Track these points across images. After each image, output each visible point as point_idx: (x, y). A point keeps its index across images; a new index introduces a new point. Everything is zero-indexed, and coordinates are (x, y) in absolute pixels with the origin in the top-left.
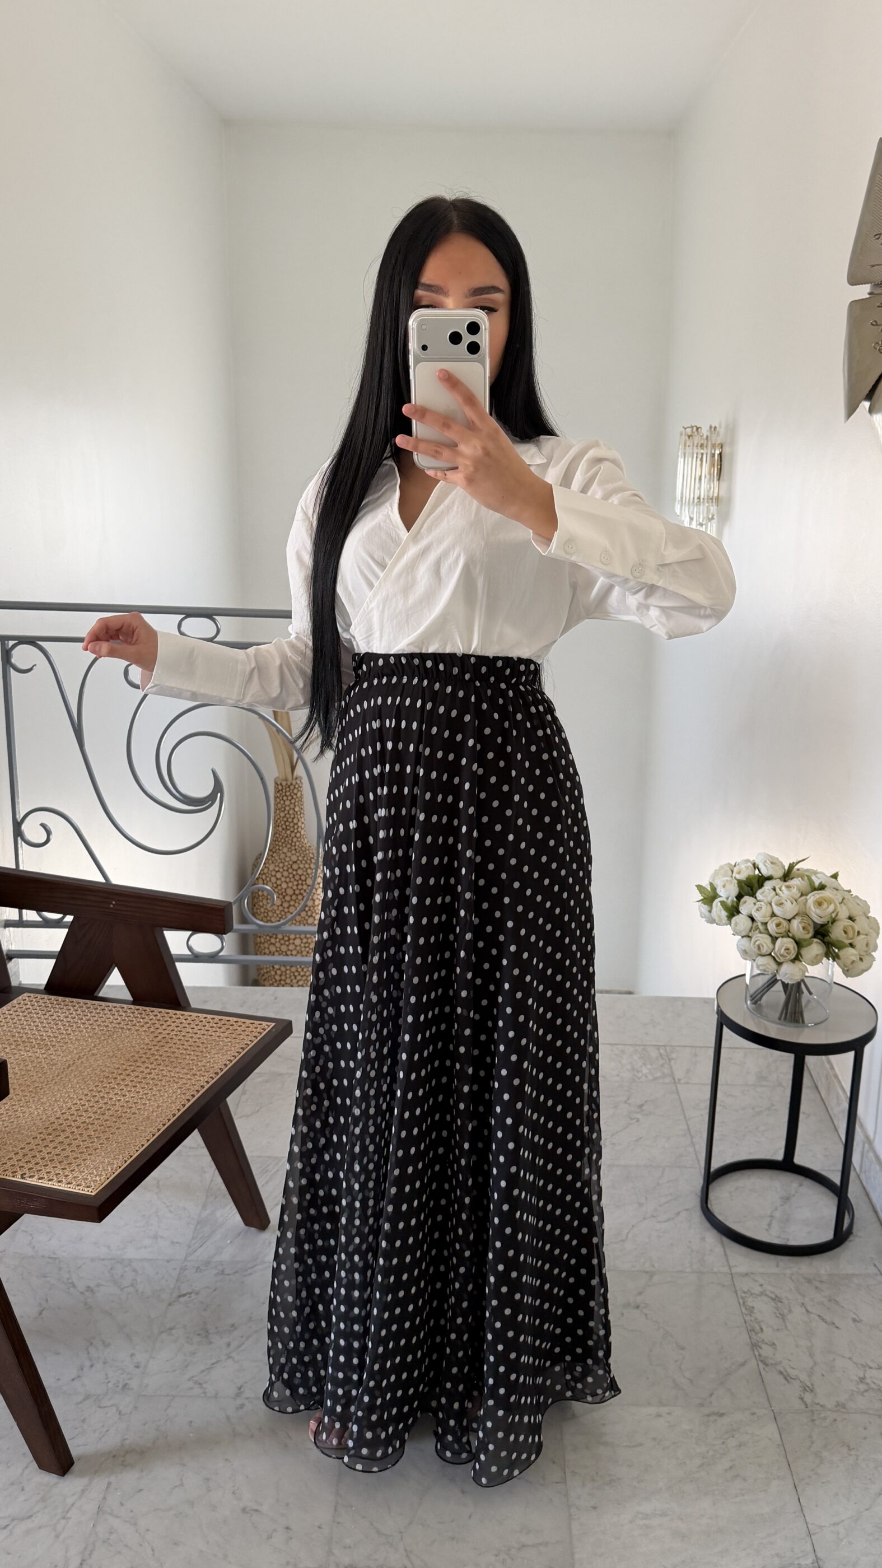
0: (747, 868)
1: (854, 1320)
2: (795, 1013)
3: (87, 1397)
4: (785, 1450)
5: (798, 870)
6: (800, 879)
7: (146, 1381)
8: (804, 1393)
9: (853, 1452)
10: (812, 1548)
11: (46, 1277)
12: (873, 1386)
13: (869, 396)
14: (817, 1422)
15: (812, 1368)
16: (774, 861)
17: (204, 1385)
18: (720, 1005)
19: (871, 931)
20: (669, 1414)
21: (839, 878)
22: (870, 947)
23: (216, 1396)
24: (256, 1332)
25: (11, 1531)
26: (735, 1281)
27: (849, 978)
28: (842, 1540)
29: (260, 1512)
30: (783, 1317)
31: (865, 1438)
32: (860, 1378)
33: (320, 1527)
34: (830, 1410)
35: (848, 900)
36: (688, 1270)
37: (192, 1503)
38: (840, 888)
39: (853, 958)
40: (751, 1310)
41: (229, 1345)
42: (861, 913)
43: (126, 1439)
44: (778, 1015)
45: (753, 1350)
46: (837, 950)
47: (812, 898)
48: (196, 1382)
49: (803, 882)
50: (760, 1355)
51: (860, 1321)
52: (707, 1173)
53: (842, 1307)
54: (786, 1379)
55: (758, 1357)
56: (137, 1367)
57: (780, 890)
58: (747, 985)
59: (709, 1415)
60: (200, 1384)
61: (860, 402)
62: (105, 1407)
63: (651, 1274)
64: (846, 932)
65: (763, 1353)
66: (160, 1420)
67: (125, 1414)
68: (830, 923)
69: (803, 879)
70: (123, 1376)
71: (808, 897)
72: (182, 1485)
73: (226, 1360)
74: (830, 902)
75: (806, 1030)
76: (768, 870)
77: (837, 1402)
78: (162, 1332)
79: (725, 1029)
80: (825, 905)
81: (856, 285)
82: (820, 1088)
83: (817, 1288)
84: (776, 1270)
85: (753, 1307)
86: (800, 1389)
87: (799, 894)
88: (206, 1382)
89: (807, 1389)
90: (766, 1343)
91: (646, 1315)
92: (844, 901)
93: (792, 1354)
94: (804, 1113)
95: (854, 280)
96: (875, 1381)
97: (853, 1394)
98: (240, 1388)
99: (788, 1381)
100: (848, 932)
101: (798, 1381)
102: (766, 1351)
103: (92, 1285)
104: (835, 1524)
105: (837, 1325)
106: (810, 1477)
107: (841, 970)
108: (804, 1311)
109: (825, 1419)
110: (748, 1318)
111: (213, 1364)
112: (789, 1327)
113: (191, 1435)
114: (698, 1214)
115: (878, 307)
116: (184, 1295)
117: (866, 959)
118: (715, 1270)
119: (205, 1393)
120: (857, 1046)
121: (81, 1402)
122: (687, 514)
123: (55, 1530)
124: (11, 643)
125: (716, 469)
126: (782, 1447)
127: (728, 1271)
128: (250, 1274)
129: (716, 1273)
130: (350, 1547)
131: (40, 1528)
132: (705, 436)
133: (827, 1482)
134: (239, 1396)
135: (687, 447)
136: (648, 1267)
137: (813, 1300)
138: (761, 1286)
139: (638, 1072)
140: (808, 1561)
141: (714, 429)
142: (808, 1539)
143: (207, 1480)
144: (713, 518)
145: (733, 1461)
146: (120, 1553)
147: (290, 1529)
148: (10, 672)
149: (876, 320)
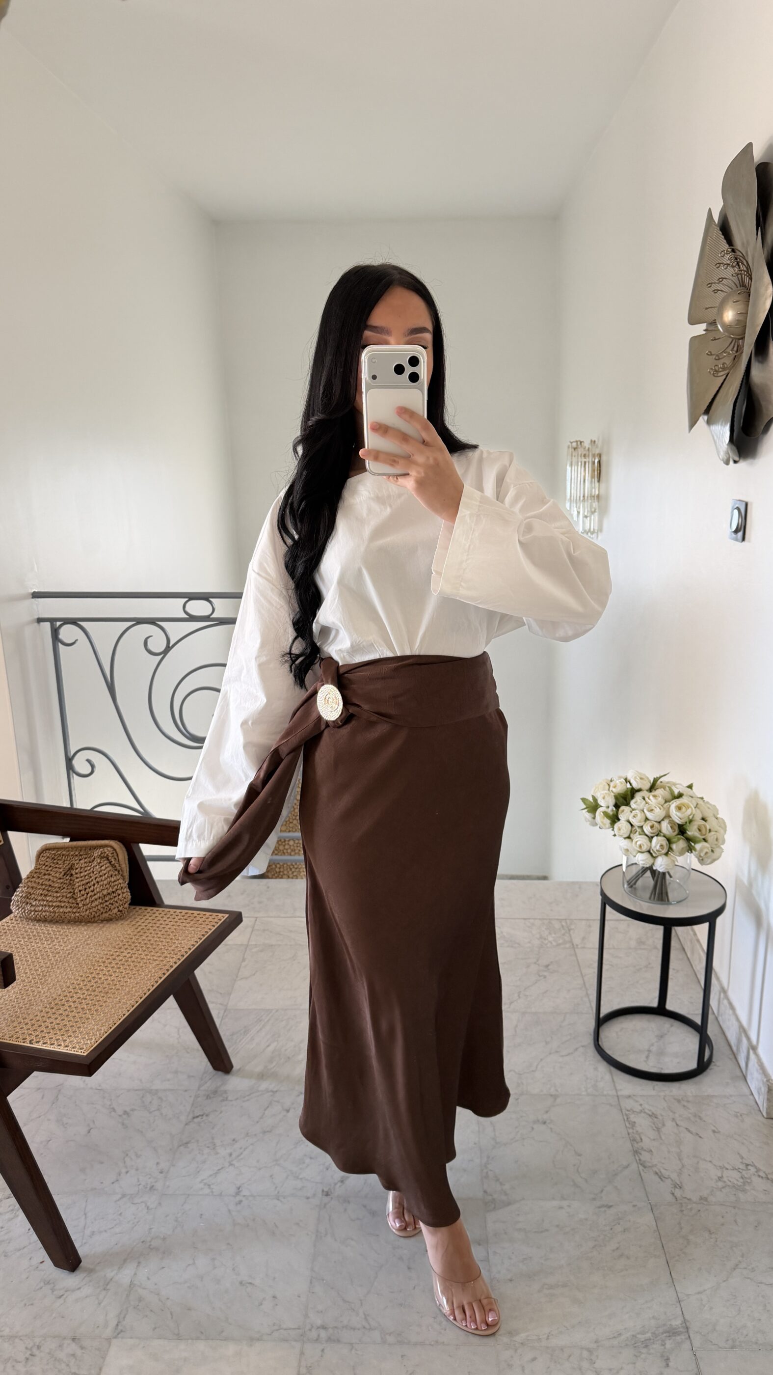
0: (621, 783)
1: (714, 1131)
2: (662, 893)
3: (124, 1196)
4: (659, 1234)
5: (661, 782)
6: (662, 789)
7: (168, 1184)
8: (675, 1189)
9: (713, 1236)
10: (680, 1311)
11: (93, 1104)
12: (729, 1183)
13: (707, 411)
14: (685, 1212)
15: (680, 1169)
16: (642, 777)
17: (212, 1187)
18: (604, 889)
19: (720, 828)
20: (569, 1206)
21: (693, 788)
22: (719, 841)
23: (221, 1195)
24: (252, 1144)
26: (620, 1102)
27: (704, 866)
28: (704, 1306)
29: (254, 1284)
30: (658, 1130)
31: (723, 1225)
32: (719, 1177)
33: (299, 1296)
34: (695, 1203)
35: (701, 804)
36: (583, 1093)
37: (201, 1278)
38: (694, 796)
39: (706, 850)
40: (633, 1124)
41: (231, 1155)
42: (712, 815)
43: (153, 1228)
44: (648, 895)
45: (635, 1156)
46: (693, 844)
47: (674, 804)
48: (205, 1184)
49: (665, 792)
50: (640, 1160)
51: (719, 1132)
52: (597, 1018)
53: (704, 1121)
54: (660, 1178)
55: (638, 1161)
56: (161, 1172)
57: (649, 798)
58: (624, 872)
59: (599, 1207)
60: (209, 1185)
61: (700, 416)
62: (137, 1204)
63: (555, 1097)
64: (700, 830)
65: (643, 1158)
66: (178, 1213)
67: (151, 1209)
68: (688, 823)
69: (665, 790)
70: (150, 1180)
71: (670, 803)
72: (194, 1263)
73: (229, 1166)
74: (688, 807)
75: (671, 907)
76: (637, 783)
77: (701, 1197)
78: (180, 1146)
79: (608, 908)
80: (684, 809)
81: (695, 324)
82: (686, 951)
83: (684, 1106)
84: (653, 1093)
85: (635, 1122)
86: (672, 1186)
87: (664, 802)
88: (213, 1184)
89: (677, 1186)
90: (645, 1150)
91: (551, 1129)
92: (698, 806)
93: (665, 1158)
94: (674, 969)
95: (693, 321)
96: (730, 1179)
97: (713, 1191)
98: (239, 1188)
99: (662, 1180)
100: (701, 829)
101: (669, 1180)
102: (645, 1156)
103: (128, 1109)
104: (699, 1293)
105: (702, 1136)
106: (679, 1256)
107: (696, 860)
108: (674, 1124)
109: (691, 1209)
110: (631, 1131)
111: (219, 1170)
112: (663, 1137)
113: (202, 1224)
114: (592, 1051)
115: (712, 340)
116: (197, 1117)
117: (717, 850)
118: (605, 1093)
119: (212, 1192)
120: (711, 918)
121: (118, 1200)
122: (575, 509)
123: (98, 1299)
124: (58, 624)
125: (596, 473)
126: (657, 1233)
127: (615, 1094)
128: (248, 1100)
129: (605, 1096)
130: (322, 1312)
131: (86, 1297)
132: (587, 448)
133: (693, 1259)
134: (238, 1194)
135: (573, 458)
136: (553, 1091)
137: (680, 1116)
138: (641, 1105)
139: (545, 939)
140: (677, 1322)
141: (593, 442)
142: (678, 1305)
143: (213, 1259)
144: (595, 511)
145: (619, 1243)
146: (147, 1316)
147: (276, 1298)
148: (58, 645)
149: (711, 351)
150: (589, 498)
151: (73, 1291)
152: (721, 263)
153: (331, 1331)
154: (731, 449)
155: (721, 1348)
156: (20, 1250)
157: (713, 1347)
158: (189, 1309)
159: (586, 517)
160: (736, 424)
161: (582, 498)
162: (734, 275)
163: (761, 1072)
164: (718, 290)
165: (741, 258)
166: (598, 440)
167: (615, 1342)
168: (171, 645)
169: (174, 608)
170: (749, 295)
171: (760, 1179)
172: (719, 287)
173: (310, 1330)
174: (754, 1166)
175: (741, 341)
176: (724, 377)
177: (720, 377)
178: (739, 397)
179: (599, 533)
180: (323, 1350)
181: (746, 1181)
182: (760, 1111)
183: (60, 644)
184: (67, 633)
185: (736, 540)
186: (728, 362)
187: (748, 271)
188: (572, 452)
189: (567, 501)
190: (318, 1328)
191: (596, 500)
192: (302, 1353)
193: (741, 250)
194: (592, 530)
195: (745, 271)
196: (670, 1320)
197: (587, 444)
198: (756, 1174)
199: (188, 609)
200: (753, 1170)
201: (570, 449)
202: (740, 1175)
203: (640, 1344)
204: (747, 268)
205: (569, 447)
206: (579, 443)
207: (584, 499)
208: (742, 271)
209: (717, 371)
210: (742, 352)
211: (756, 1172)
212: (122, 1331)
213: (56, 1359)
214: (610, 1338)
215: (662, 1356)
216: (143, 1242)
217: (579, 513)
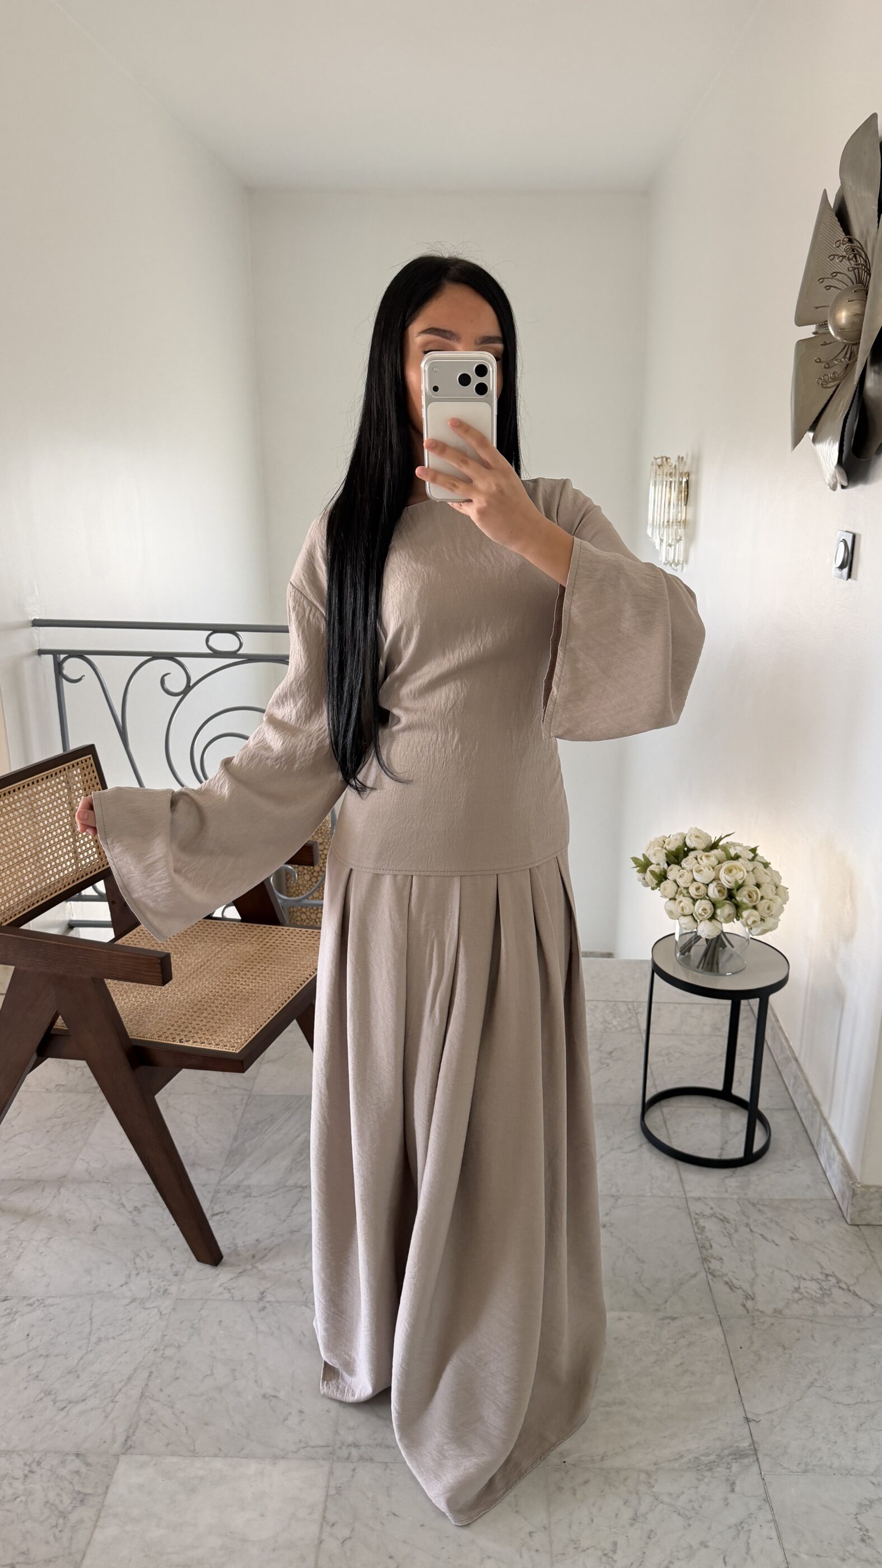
1: (791, 1238)
2: (713, 964)
3: (134, 1300)
4: (728, 1350)
7: (183, 1287)
8: (746, 1301)
9: (787, 1351)
10: (749, 1433)
11: (100, 1198)
12: (808, 1296)
13: (813, 428)
14: (756, 1326)
15: (753, 1279)
16: (701, 836)
17: (232, 1291)
20: (629, 1317)
23: (242, 1300)
24: (278, 1245)
25: (68, 1412)
26: (689, 1202)
28: (775, 1427)
29: (278, 1398)
30: (730, 1235)
32: (795, 1288)
33: (328, 1411)
34: (768, 1316)
36: (649, 1194)
37: (222, 1389)
40: (702, 1229)
41: (254, 1257)
43: (166, 1335)
44: (699, 966)
45: (704, 1264)
47: (726, 866)
48: (225, 1288)
50: (709, 1268)
51: (797, 1239)
52: (643, 1102)
53: (782, 1227)
54: (731, 1288)
55: (707, 1270)
56: (176, 1275)
58: (677, 942)
60: (229, 1289)
61: (805, 432)
62: (148, 1308)
63: (616, 1199)
65: (712, 1266)
66: (194, 1320)
67: (165, 1314)
70: (165, 1283)
72: (212, 1374)
73: (252, 1269)
76: (693, 842)
77: (775, 1309)
81: (803, 325)
83: (760, 1210)
85: (704, 1227)
86: (743, 1297)
88: (234, 1288)
89: (749, 1297)
90: (715, 1258)
91: (611, 1233)
93: (737, 1267)
95: (800, 321)
96: (808, 1291)
97: (788, 1303)
99: (733, 1291)
101: (741, 1290)
102: (715, 1265)
103: (139, 1205)
104: (769, 1413)
105: (776, 1242)
106: (749, 1372)
108: (748, 1230)
109: (764, 1323)
110: (699, 1236)
111: (240, 1273)
112: (736, 1244)
113: (221, 1332)
115: (822, 345)
116: (217, 1214)
118: (672, 1194)
119: (233, 1297)
121: (128, 1305)
122: (658, 536)
123: (105, 1411)
124: (62, 656)
125: (683, 495)
126: (726, 1347)
127: (684, 1196)
128: (274, 1196)
129: (672, 1197)
130: (353, 1428)
131: (92, 1409)
132: (673, 466)
133: (764, 1376)
134: (262, 1300)
135: (658, 476)
136: (614, 1190)
137: (755, 1221)
138: (712, 1208)
139: (609, 1023)
140: (745, 1444)
141: (681, 459)
142: (747, 1426)
143: (234, 1370)
144: (680, 539)
145: (683, 1358)
146: (159, 1431)
147: (303, 1413)
148: (62, 681)
149: (820, 357)
150: (675, 524)
151: (77, 1402)
152: (835, 255)
153: (363, 1449)
154: (839, 472)
155: (792, 1472)
156: (17, 1357)
157: (783, 1471)
158: (206, 1424)
159: (670, 545)
160: (845, 443)
161: (666, 524)
162: (851, 269)
163: (847, 1174)
164: (831, 286)
165: (859, 250)
166: (687, 455)
167: (676, 1465)
168: (191, 684)
169: (195, 641)
170: (867, 294)
171: (841, 1291)
172: (833, 282)
173: (340, 1448)
174: (834, 1276)
175: (855, 348)
176: (833, 389)
177: (829, 389)
178: (851, 412)
179: (685, 565)
180: (354, 1470)
181: (826, 1293)
182: (843, 1216)
183: (64, 680)
184: (73, 667)
185: (841, 577)
186: (839, 370)
187: (867, 265)
188: (656, 470)
189: (649, 527)
190: (349, 1446)
191: (682, 527)
192: (331, 1473)
193: (858, 239)
194: (676, 561)
195: (862, 265)
196: (737, 1442)
197: (673, 461)
198: (837, 1285)
199: (210, 643)
200: (833, 1280)
201: (654, 466)
202: (818, 1287)
203: (703, 1467)
204: (866, 262)
205: (652, 464)
206: (664, 459)
207: (668, 525)
208: (859, 265)
209: (827, 383)
210: (857, 360)
211: (837, 1283)
212: (131, 1447)
213: (58, 1476)
214: (670, 1461)
215: (727, 1480)
216: (155, 1350)
217: (662, 540)
